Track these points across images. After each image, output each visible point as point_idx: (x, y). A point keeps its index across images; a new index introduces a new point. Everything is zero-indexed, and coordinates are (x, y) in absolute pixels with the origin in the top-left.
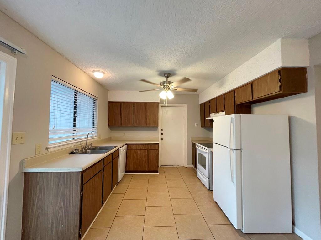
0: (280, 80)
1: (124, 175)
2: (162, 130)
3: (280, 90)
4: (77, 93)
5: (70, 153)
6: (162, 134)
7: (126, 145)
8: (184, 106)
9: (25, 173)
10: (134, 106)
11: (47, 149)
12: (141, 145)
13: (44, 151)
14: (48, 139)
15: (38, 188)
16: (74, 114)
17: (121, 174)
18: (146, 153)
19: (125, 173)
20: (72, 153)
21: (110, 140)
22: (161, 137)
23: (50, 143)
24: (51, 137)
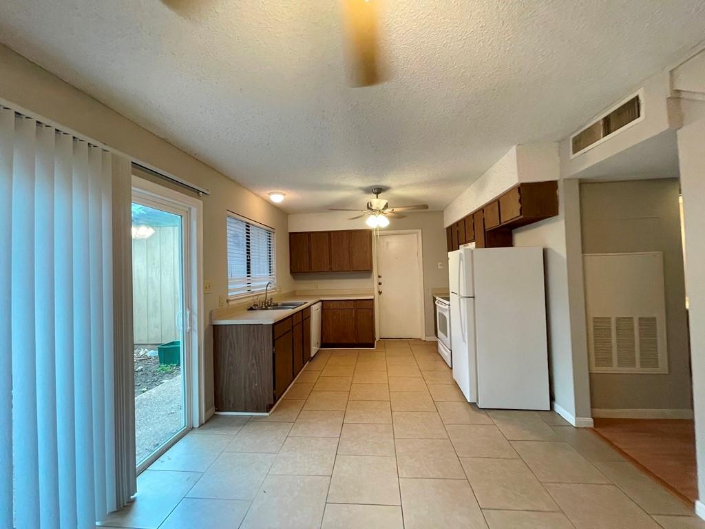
0: (520, 201)
1: (318, 351)
2: (379, 277)
3: (521, 214)
4: (249, 227)
5: (249, 310)
6: (380, 284)
7: (321, 303)
8: (417, 233)
9: (214, 325)
10: (330, 239)
11: (228, 301)
12: (343, 302)
13: (225, 305)
14: (227, 291)
15: (228, 343)
16: (247, 256)
17: (314, 349)
18: (354, 315)
19: (321, 347)
20: (251, 309)
21: (293, 294)
22: (378, 288)
23: (229, 294)
24: (230, 287)
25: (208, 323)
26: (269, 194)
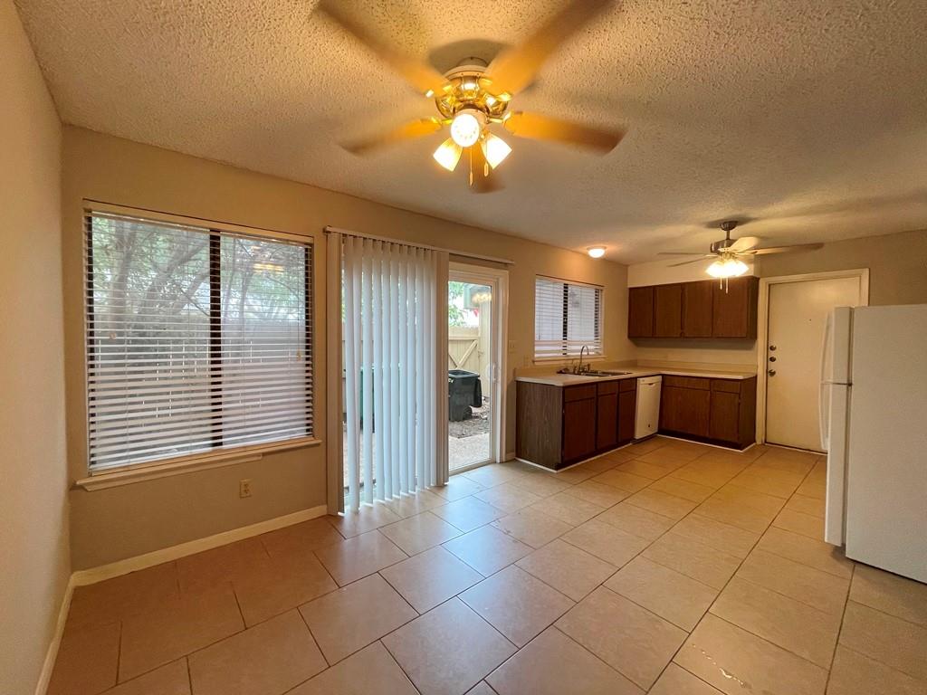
2: (772, 349)
4: (567, 288)
6: (773, 360)
7: (660, 377)
8: (859, 275)
9: (518, 381)
10: (683, 293)
11: (534, 362)
12: (694, 379)
13: (531, 363)
14: (533, 352)
15: (527, 399)
17: (642, 431)
18: (708, 399)
19: (659, 433)
20: (561, 372)
21: (633, 364)
22: (767, 365)
23: (536, 355)
24: (537, 348)
25: (511, 379)
26: (588, 249)
